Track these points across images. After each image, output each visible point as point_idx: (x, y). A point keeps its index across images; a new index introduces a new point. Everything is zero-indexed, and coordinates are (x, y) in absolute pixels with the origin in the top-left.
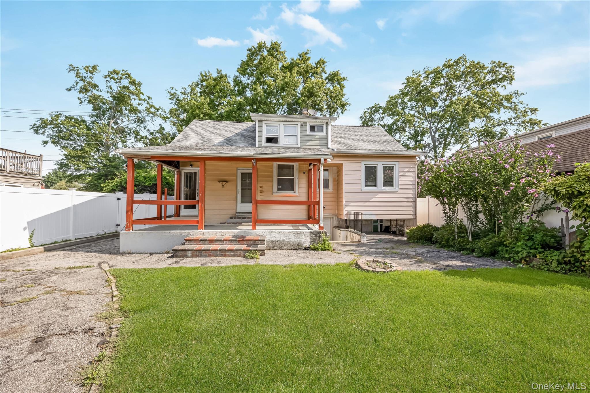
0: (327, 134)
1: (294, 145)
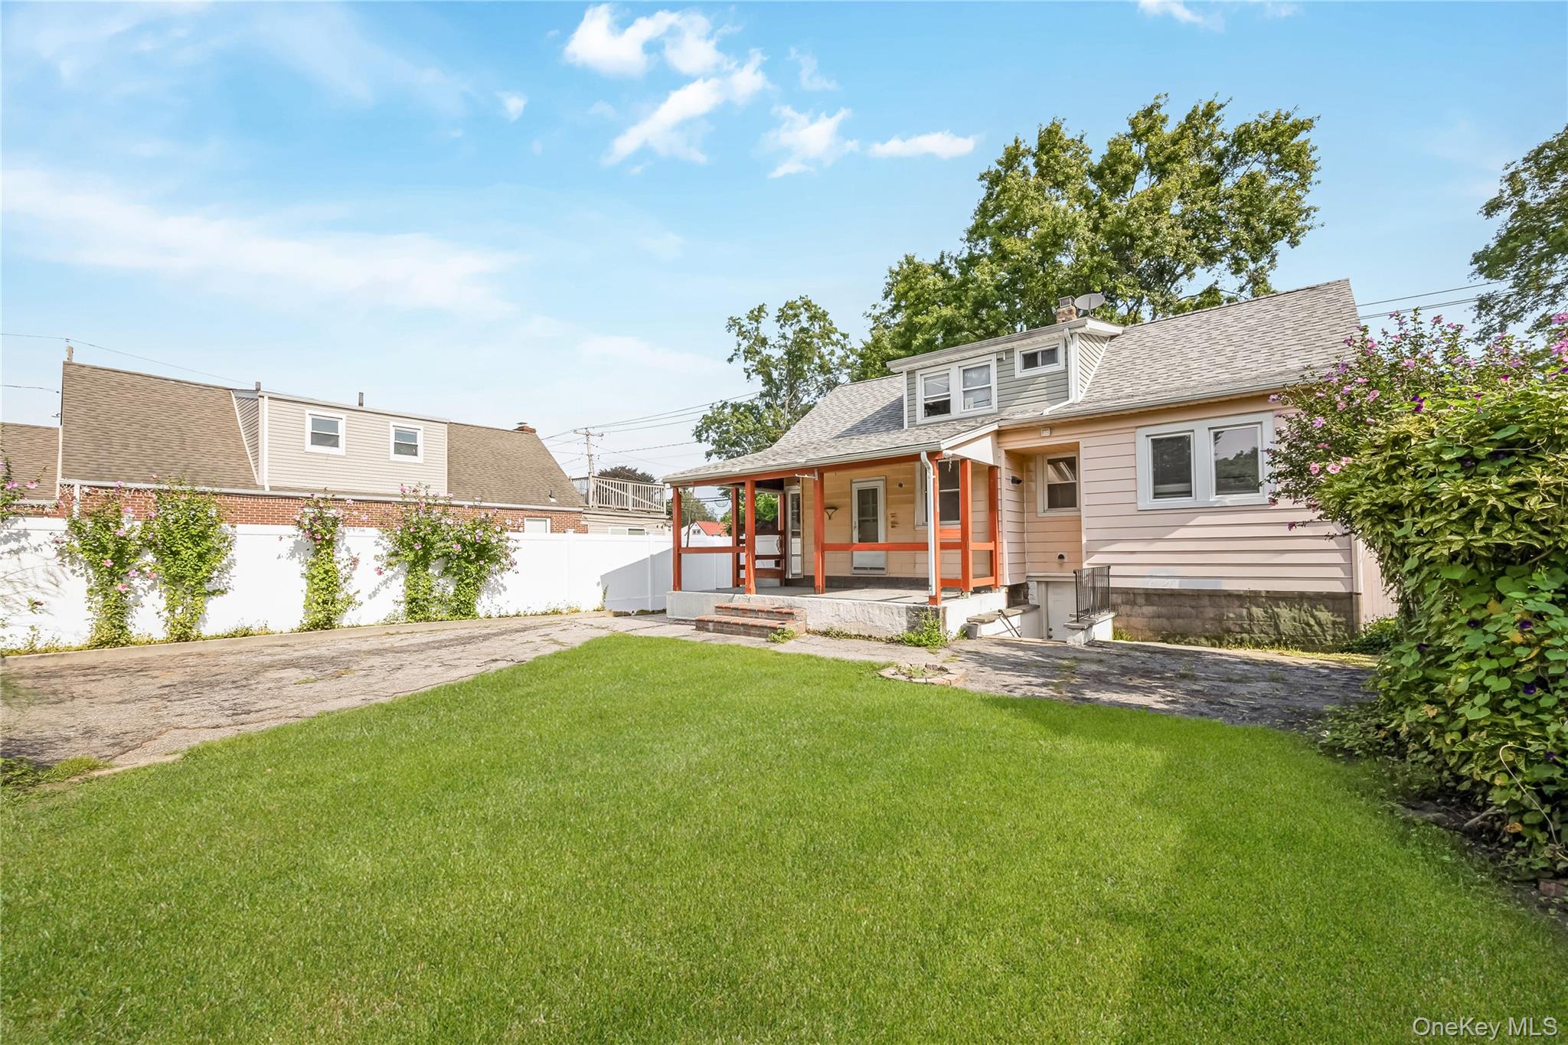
0: (1067, 366)
1: (985, 410)
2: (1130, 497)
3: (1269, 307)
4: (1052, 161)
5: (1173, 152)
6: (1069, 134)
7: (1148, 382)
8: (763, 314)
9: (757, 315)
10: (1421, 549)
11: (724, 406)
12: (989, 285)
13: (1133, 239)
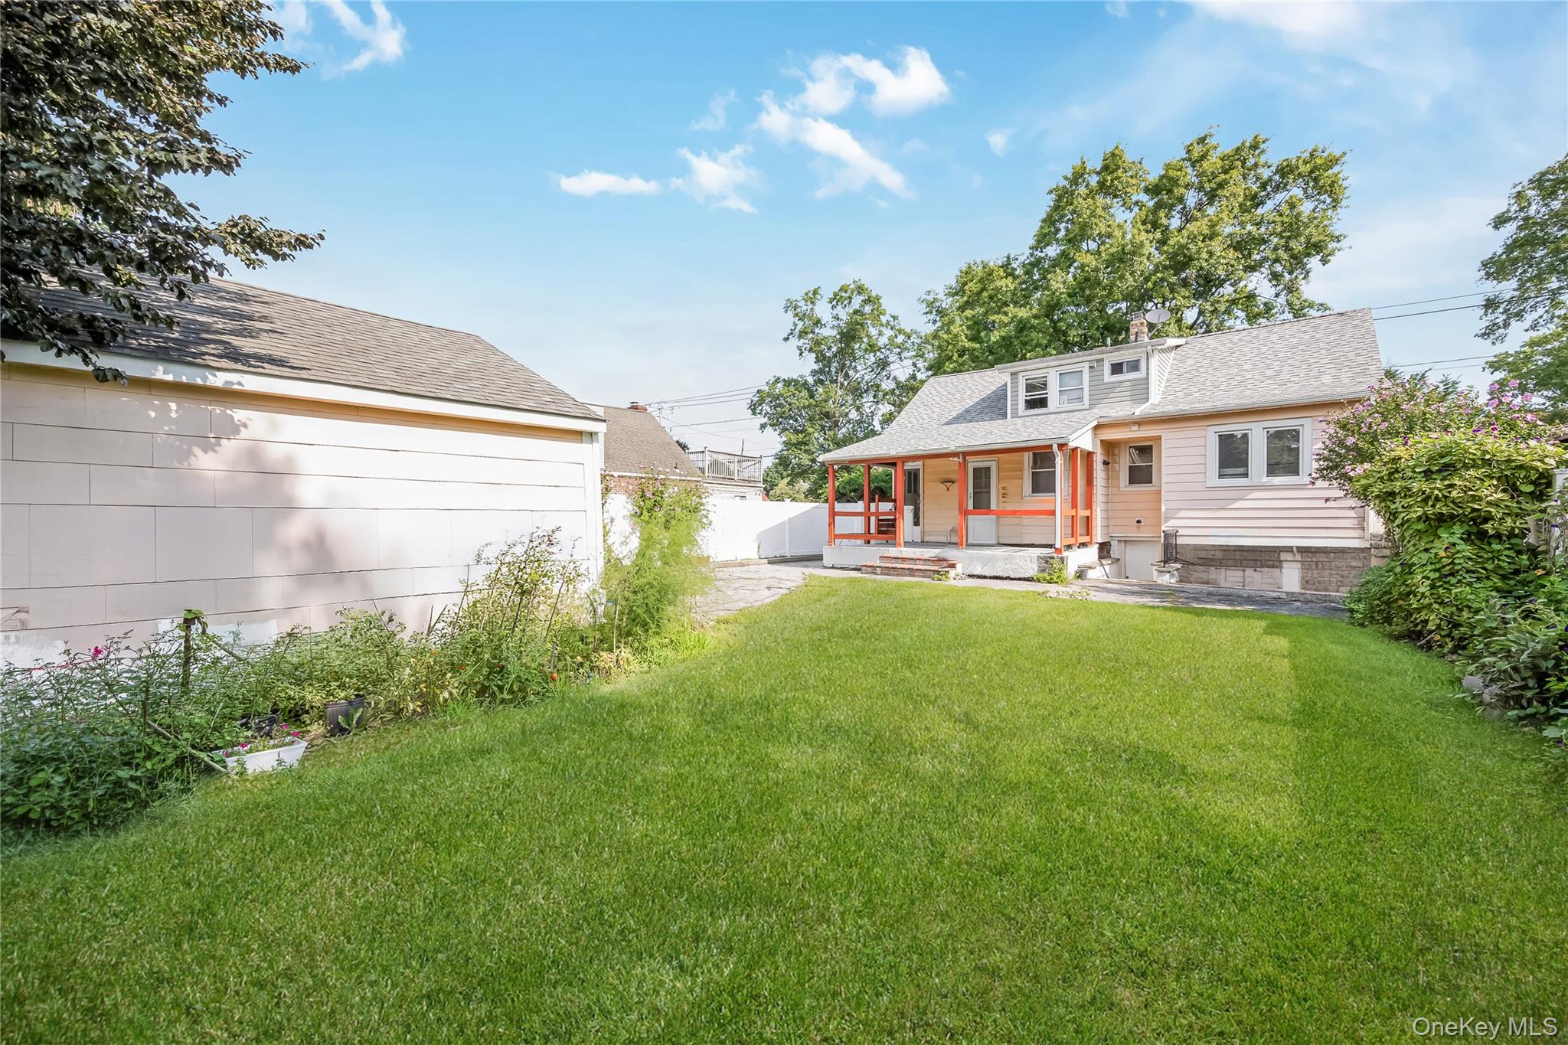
0: (1148, 374)
1: (1078, 406)
2: (1201, 478)
3: (1308, 329)
4: (1116, 182)
5: (1224, 180)
6: (1129, 157)
7: (1212, 388)
8: (818, 297)
9: (812, 297)
10: (1404, 515)
11: (777, 380)
12: (1062, 293)
13: (1191, 259)
